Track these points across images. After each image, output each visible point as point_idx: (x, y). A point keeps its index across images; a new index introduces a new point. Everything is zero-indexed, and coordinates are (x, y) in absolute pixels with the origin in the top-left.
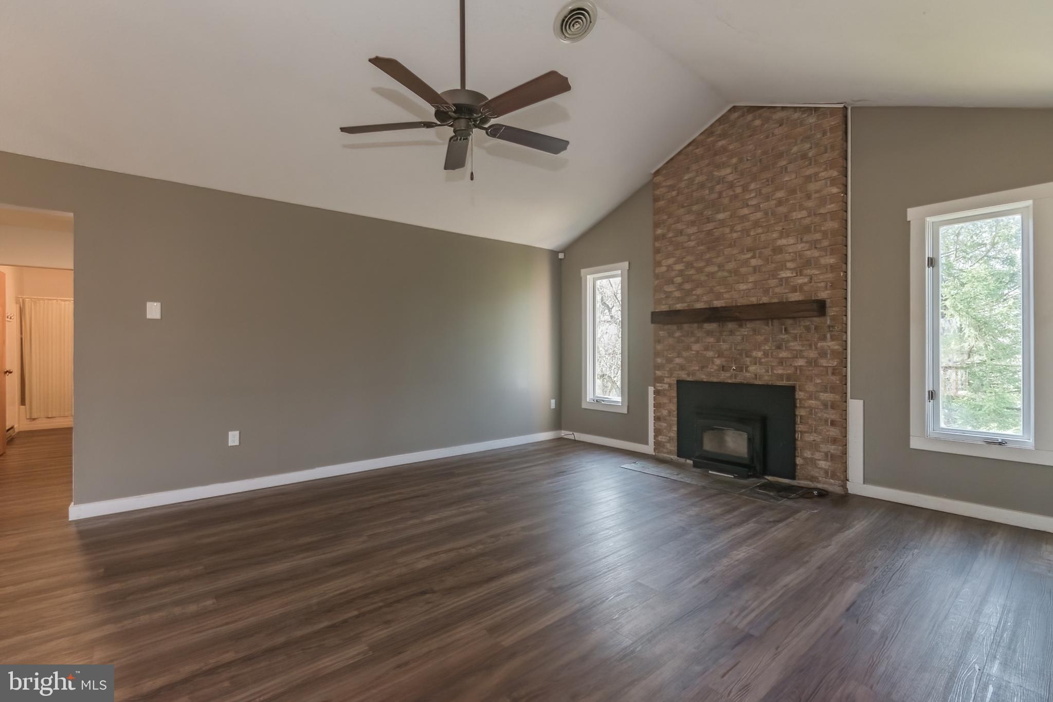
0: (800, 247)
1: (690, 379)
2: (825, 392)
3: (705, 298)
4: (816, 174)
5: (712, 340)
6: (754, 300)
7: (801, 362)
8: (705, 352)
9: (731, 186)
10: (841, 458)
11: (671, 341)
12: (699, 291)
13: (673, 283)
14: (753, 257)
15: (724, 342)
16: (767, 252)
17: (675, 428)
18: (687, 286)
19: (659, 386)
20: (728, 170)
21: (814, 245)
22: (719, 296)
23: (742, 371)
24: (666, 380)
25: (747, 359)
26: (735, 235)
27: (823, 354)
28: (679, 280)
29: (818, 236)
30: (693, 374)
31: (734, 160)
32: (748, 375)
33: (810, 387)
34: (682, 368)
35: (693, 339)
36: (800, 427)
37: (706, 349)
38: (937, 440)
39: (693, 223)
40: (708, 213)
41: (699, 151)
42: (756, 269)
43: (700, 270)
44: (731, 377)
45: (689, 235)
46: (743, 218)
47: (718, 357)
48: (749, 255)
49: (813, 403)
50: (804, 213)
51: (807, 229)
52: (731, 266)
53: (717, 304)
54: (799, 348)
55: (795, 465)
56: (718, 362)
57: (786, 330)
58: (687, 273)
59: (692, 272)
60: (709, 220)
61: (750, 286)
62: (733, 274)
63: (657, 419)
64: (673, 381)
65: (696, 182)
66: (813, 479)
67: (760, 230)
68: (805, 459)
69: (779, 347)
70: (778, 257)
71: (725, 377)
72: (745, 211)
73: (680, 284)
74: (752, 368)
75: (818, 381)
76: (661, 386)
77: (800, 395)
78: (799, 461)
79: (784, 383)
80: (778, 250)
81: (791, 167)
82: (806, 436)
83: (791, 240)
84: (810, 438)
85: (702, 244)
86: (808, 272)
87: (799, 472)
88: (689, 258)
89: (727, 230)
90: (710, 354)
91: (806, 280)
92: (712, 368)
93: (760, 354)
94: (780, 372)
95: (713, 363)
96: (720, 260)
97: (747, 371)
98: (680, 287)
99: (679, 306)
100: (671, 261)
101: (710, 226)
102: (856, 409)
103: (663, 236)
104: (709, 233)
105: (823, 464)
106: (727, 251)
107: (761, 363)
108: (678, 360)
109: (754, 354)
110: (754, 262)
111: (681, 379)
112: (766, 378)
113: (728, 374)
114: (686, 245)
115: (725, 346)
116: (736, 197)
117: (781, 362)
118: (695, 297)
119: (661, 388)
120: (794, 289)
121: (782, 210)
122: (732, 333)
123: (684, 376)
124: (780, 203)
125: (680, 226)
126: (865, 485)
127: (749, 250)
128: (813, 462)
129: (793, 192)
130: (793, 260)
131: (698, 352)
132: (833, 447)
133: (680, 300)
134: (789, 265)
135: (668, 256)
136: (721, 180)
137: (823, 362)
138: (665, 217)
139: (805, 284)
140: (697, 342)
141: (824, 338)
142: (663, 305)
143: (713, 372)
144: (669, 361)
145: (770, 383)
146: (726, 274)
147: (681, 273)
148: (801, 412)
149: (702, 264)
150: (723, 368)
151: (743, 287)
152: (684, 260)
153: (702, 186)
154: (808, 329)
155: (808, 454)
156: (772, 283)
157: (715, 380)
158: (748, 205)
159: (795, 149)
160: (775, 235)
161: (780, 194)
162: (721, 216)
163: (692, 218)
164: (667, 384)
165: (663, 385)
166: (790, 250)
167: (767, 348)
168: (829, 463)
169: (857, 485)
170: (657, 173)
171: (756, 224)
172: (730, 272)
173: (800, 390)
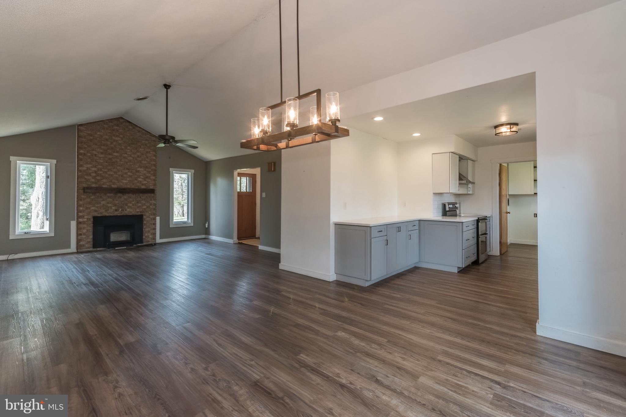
0: (145, 172)
1: (99, 215)
2: (151, 215)
3: (108, 184)
4: (149, 152)
5: (111, 200)
6: (129, 186)
7: (145, 207)
8: (107, 205)
9: (120, 144)
10: (155, 234)
11: (89, 200)
12: (104, 181)
13: (90, 175)
14: (129, 172)
15: (116, 200)
16: (134, 171)
17: (91, 237)
18: (98, 178)
19: (81, 220)
20: (119, 139)
21: (149, 172)
22: (114, 184)
23: (123, 211)
24: (86, 217)
25: (126, 207)
26: (122, 163)
27: (151, 204)
28: (94, 174)
29: (150, 170)
30: (101, 213)
31: (121, 136)
32: (126, 212)
33: (147, 214)
34: (95, 211)
35: (101, 199)
36: (144, 227)
37: (108, 203)
38: (174, 224)
39: (102, 153)
40: (110, 151)
41: (106, 126)
42: (130, 176)
43: (106, 172)
44: (119, 214)
45: (100, 158)
46: (125, 158)
47: (113, 206)
48: (127, 171)
49: (148, 219)
50: (145, 162)
51: (146, 167)
52: (120, 173)
53: (113, 186)
54: (144, 203)
55: (142, 239)
56: (114, 208)
57: (140, 197)
58: (98, 172)
59: (101, 172)
60: (109, 154)
61: (127, 181)
62: (120, 176)
63: (78, 235)
64: (90, 217)
65: (104, 137)
66: (149, 241)
67: (131, 163)
68: (146, 236)
69: (138, 203)
70: (137, 174)
71: (116, 213)
72: (126, 155)
73: (95, 176)
74: (128, 210)
75: (150, 212)
76: (83, 220)
77: (144, 217)
78: (144, 237)
79: (139, 214)
80: (138, 171)
81: (142, 146)
82: (146, 229)
83: (142, 169)
84: (147, 230)
85: (107, 162)
86: (147, 180)
87: (144, 241)
88: (100, 167)
89: (118, 160)
90: (110, 205)
91: (146, 182)
92: (110, 211)
93: (131, 205)
94: (138, 210)
95: (111, 208)
96: (115, 170)
97: (126, 211)
98: (94, 177)
99: (94, 185)
100: (89, 166)
101: (110, 157)
102: (158, 219)
103: (84, 154)
104: (110, 159)
105: (151, 236)
106: (118, 168)
107: (131, 208)
108: (93, 208)
109: (129, 205)
110: (129, 174)
111: (94, 216)
112: (133, 213)
113: (118, 212)
114: (98, 161)
115: (117, 202)
116: (122, 149)
117: (139, 207)
118: (103, 183)
119: (82, 221)
120: (143, 185)
121: (140, 159)
122: (120, 197)
123: (96, 214)
124: (138, 156)
125: (95, 152)
126: (161, 240)
127: (128, 169)
128: (148, 237)
129: (143, 154)
130: (143, 176)
131: (104, 205)
132: (154, 231)
133: (96, 183)
134: (141, 177)
135: (87, 163)
136: (117, 141)
137: (151, 207)
138: (86, 146)
139: (146, 183)
140: (103, 200)
141: (151, 200)
142: (84, 184)
143: (112, 211)
144: (87, 208)
145: (134, 214)
146: (117, 176)
147: (95, 172)
148: (145, 222)
149: (106, 170)
150: (116, 210)
151: (125, 181)
152: (97, 167)
153: (107, 140)
154: (147, 197)
155: (146, 235)
156: (136, 181)
157: (112, 215)
158: (126, 154)
159: (143, 142)
160: (137, 166)
161: (139, 154)
162: (115, 154)
163: (101, 151)
164: (86, 219)
165: (84, 219)
166: (142, 172)
167: (133, 203)
168: (152, 236)
169: (158, 240)
170: (81, 125)
171: (130, 161)
172: (119, 175)
173: (145, 216)
